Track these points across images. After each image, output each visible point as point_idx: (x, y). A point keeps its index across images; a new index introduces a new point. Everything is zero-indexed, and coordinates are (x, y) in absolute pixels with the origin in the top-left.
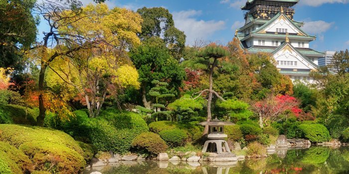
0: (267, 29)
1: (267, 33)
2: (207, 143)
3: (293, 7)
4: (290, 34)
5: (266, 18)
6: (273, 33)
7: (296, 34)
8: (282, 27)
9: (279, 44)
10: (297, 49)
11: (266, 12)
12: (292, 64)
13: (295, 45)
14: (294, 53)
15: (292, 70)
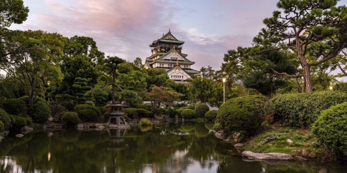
0: (165, 58)
1: (165, 60)
2: (110, 118)
3: (181, 46)
4: (179, 61)
5: (165, 52)
6: (169, 60)
7: (183, 61)
8: (174, 57)
9: (173, 66)
10: (183, 69)
11: (165, 48)
12: (180, 77)
13: (183, 67)
14: (182, 71)
15: (180, 81)
